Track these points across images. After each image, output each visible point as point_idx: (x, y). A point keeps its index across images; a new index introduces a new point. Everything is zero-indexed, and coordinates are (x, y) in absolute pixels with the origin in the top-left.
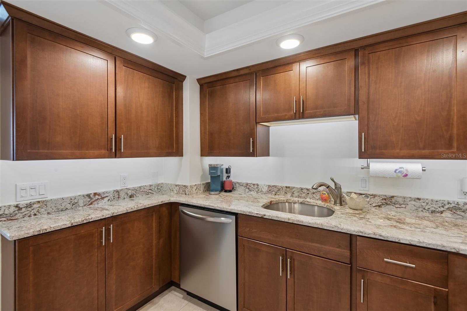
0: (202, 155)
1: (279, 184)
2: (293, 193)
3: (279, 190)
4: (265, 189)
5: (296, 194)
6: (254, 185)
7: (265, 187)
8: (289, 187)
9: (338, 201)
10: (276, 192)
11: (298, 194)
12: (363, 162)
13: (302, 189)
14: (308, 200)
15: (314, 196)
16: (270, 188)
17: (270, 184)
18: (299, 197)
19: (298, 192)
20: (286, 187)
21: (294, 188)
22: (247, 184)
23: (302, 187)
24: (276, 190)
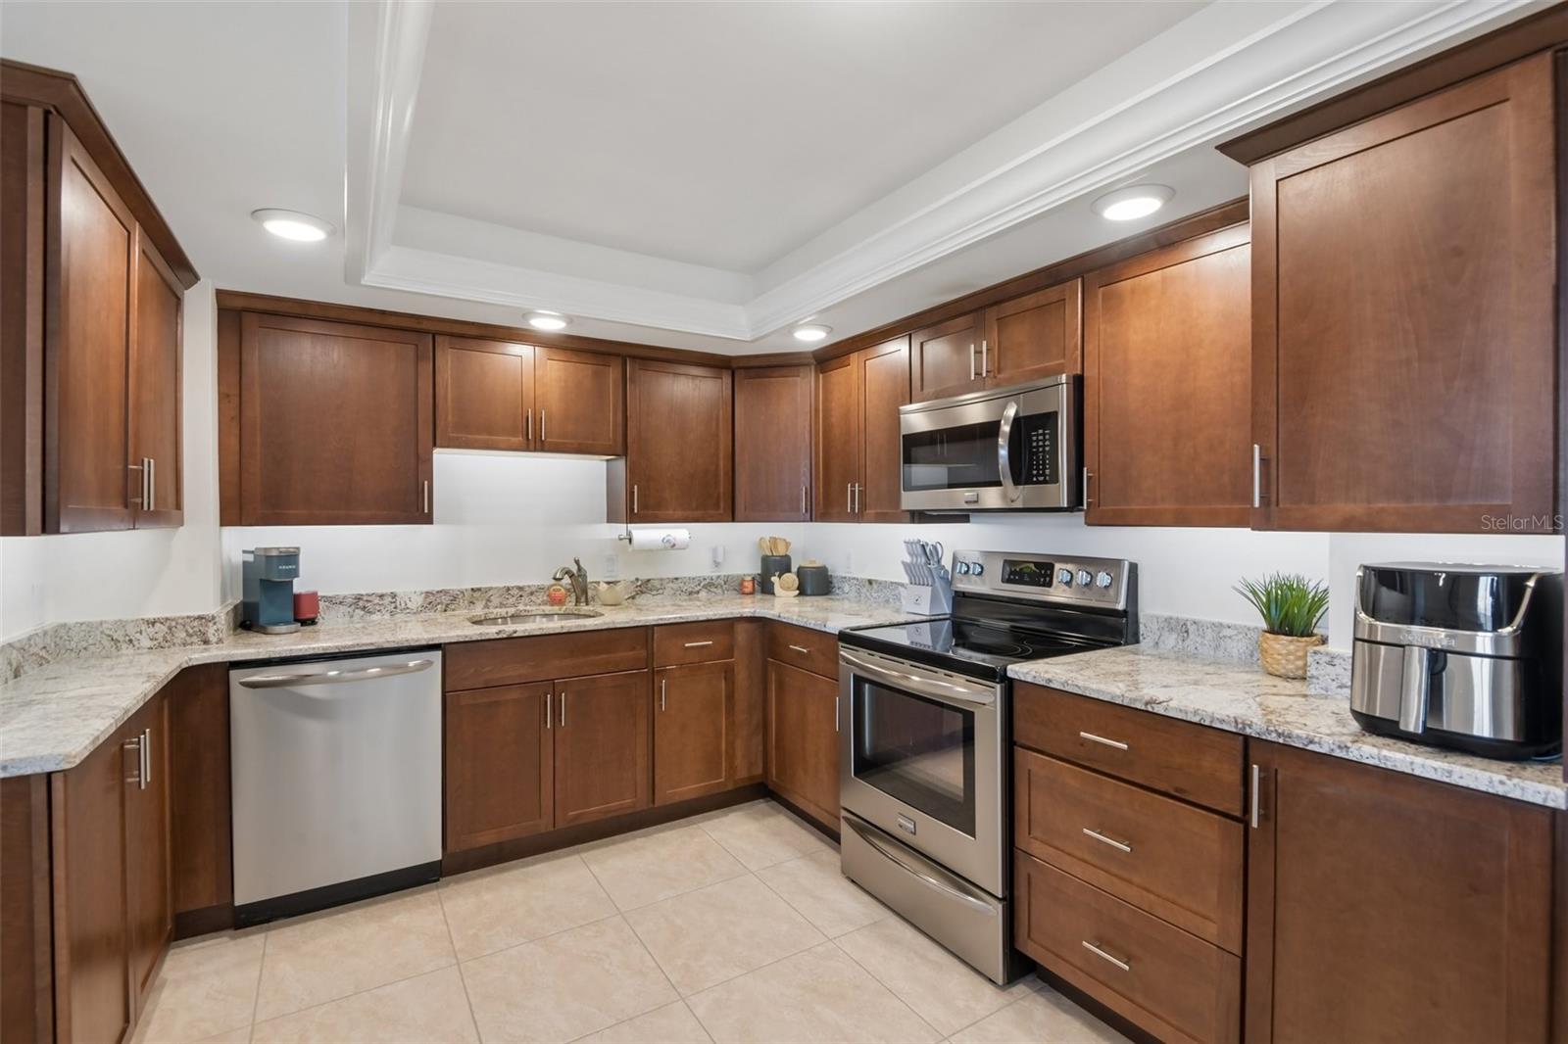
0: (225, 521)
1: (453, 586)
2: (489, 600)
3: (455, 599)
4: (417, 601)
5: (495, 601)
6: (381, 596)
7: (414, 597)
8: (479, 589)
9: (583, 599)
10: (447, 605)
11: (500, 600)
12: (620, 529)
13: (508, 589)
14: (521, 607)
15: (533, 598)
16: (432, 598)
17: (429, 589)
18: (502, 605)
19: (501, 596)
20: (472, 589)
21: (490, 589)
22: (359, 598)
23: (507, 585)
24: (446, 599)
